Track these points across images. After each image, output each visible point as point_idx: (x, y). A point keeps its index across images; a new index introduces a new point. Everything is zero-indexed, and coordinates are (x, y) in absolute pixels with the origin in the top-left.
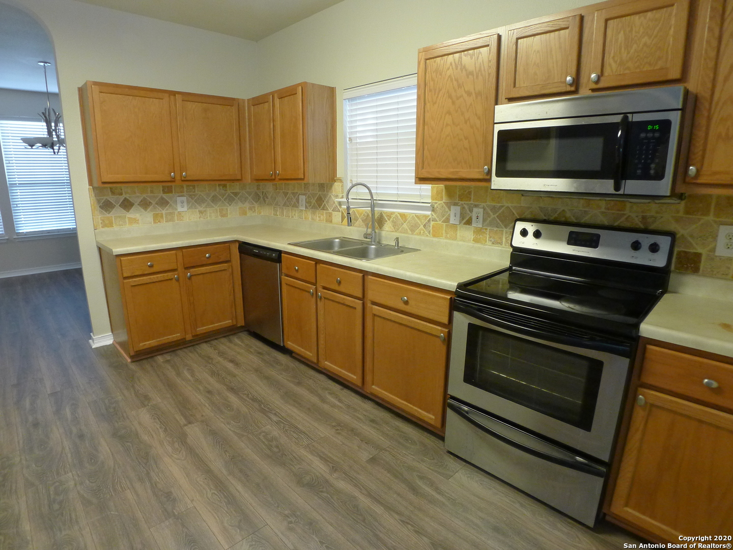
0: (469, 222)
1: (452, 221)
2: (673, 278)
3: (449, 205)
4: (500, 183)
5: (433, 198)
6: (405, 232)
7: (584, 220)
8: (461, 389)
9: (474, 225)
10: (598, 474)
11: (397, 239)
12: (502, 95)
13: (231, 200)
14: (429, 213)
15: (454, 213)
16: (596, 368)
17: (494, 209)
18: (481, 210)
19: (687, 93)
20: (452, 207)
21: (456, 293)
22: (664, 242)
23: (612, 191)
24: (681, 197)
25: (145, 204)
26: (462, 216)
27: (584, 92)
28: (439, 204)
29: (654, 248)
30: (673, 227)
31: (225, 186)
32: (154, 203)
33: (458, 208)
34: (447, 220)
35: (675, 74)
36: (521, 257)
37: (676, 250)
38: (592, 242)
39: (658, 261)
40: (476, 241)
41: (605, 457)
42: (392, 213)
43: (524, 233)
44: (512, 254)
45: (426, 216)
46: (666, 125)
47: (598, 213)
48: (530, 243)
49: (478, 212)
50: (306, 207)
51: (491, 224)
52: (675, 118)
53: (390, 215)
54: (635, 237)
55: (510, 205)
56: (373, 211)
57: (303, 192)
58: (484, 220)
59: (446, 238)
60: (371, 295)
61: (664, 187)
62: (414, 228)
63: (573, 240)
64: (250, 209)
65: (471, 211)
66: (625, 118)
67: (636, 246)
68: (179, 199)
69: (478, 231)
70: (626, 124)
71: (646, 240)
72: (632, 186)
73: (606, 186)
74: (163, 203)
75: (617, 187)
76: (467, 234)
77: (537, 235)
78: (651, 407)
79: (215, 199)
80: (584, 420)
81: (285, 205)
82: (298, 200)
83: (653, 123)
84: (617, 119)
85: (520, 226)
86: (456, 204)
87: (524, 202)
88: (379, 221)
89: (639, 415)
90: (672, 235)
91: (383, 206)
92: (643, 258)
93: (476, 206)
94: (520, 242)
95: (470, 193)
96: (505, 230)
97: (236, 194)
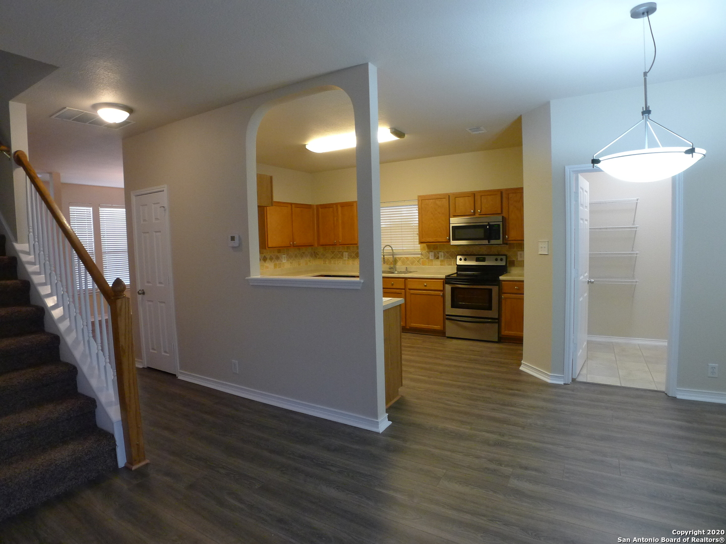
0: (438, 258)
1: (430, 258)
2: (508, 269)
3: (429, 252)
4: (453, 243)
5: (421, 250)
6: (409, 265)
7: (480, 254)
8: (450, 311)
9: (440, 259)
10: (496, 323)
11: (407, 268)
12: (451, 215)
13: (302, 256)
14: (420, 256)
15: (431, 255)
16: (490, 291)
17: (447, 252)
18: (443, 253)
19: (503, 216)
20: (430, 253)
21: (446, 278)
22: (504, 258)
23: (488, 243)
24: (507, 244)
25: (271, 259)
26: (435, 256)
27: (477, 215)
28: (424, 252)
29: (501, 260)
30: (506, 253)
31: (299, 249)
32: (274, 258)
33: (433, 253)
34: (428, 258)
35: (500, 212)
36: (460, 268)
37: (508, 260)
38: (484, 260)
39: (503, 263)
40: (441, 265)
41: (497, 317)
42: (401, 257)
43: (461, 260)
44: (457, 268)
45: (418, 257)
46: (499, 225)
47: (484, 250)
48: (462, 263)
49: (441, 254)
50: (348, 258)
51: (447, 258)
52: (501, 224)
53: (400, 258)
54: (495, 257)
55: (453, 250)
56: (393, 257)
57: (346, 250)
58: (444, 257)
59: (428, 265)
60: (409, 286)
61: (500, 241)
62: (412, 263)
63: (477, 260)
64: (309, 261)
65: (438, 254)
66: (489, 223)
67: (496, 260)
68: (284, 256)
69: (442, 261)
70: (489, 225)
71: (499, 257)
72: (493, 242)
73: (486, 242)
74: (278, 258)
75: (489, 242)
76: (438, 262)
77: (465, 260)
78: (506, 298)
79: (296, 256)
80: (490, 308)
81: (332, 258)
82: (342, 255)
83: (495, 225)
84: (487, 224)
85: (459, 257)
86: (431, 252)
87: (458, 249)
88: (395, 261)
89: (503, 302)
90: (506, 255)
91: (396, 254)
92: (499, 263)
93: (440, 252)
94: (459, 263)
95: (437, 247)
96: (452, 260)
97: (303, 253)
